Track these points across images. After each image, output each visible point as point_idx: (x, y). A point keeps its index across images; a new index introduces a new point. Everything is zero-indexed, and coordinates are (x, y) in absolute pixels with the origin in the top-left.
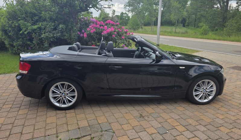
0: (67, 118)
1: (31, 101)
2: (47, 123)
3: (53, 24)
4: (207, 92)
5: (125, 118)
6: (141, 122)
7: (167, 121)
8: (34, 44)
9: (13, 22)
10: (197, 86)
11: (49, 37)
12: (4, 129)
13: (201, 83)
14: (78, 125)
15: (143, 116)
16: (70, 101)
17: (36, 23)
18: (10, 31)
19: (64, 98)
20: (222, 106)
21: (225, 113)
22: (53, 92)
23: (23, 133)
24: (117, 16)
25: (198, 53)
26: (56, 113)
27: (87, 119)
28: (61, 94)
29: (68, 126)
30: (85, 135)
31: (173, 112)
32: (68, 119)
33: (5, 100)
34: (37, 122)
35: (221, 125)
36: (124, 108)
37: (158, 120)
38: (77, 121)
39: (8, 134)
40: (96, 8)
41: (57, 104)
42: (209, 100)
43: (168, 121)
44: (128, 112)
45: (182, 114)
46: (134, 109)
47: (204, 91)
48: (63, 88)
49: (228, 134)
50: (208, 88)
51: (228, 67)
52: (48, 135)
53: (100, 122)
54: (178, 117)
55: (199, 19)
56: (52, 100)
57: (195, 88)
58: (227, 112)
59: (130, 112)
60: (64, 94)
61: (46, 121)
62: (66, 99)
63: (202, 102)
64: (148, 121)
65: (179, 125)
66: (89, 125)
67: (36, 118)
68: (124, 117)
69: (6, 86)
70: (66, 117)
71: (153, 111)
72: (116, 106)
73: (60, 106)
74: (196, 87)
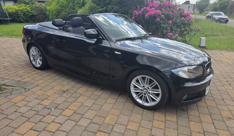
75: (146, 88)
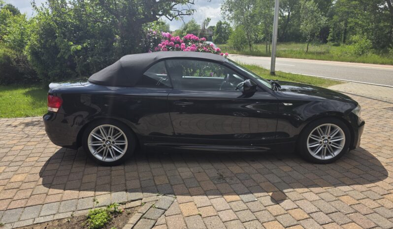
0: (111, 177)
1: (65, 153)
2: (83, 182)
3: (105, 42)
4: (330, 143)
5: (196, 179)
6: (218, 186)
7: (259, 185)
8: (77, 73)
9: (47, 41)
10: (313, 134)
11: (98, 62)
12: (24, 188)
13: (319, 129)
14: (126, 186)
15: (224, 177)
16: (118, 154)
17: (80, 41)
18: (43, 54)
19: (109, 149)
20: (355, 167)
21: (358, 177)
22: (94, 139)
23: (49, 194)
24: (212, 27)
25: (340, 85)
26: (98, 170)
27: (139, 178)
28: (105, 142)
29: (112, 187)
30: (133, 199)
31: (273, 173)
32: (113, 177)
33: (30, 151)
34: (70, 181)
35: (345, 194)
36: (198, 165)
37: (245, 184)
38: (126, 180)
39: (29, 194)
40: (169, 15)
41: (99, 157)
42: (334, 156)
43: (261, 184)
44: (203, 171)
45: (286, 176)
46: (211, 167)
47: (325, 142)
48: (107, 133)
49: (353, 206)
50: (332, 137)
51: (385, 107)
52: (83, 198)
53: (157, 184)
54: (277, 180)
55: (352, 28)
56: (92, 151)
57: (309, 136)
58: (361, 176)
59: (204, 171)
60: (109, 142)
61: (82, 179)
62: (111, 150)
63: (323, 159)
64: (230, 185)
65: (276, 191)
66: (141, 187)
67: (69, 175)
68: (195, 177)
69: (33, 133)
70: (110, 175)
71: (240, 171)
72: (185, 162)
73: (104, 160)
74: (310, 134)
75: (327, 138)
